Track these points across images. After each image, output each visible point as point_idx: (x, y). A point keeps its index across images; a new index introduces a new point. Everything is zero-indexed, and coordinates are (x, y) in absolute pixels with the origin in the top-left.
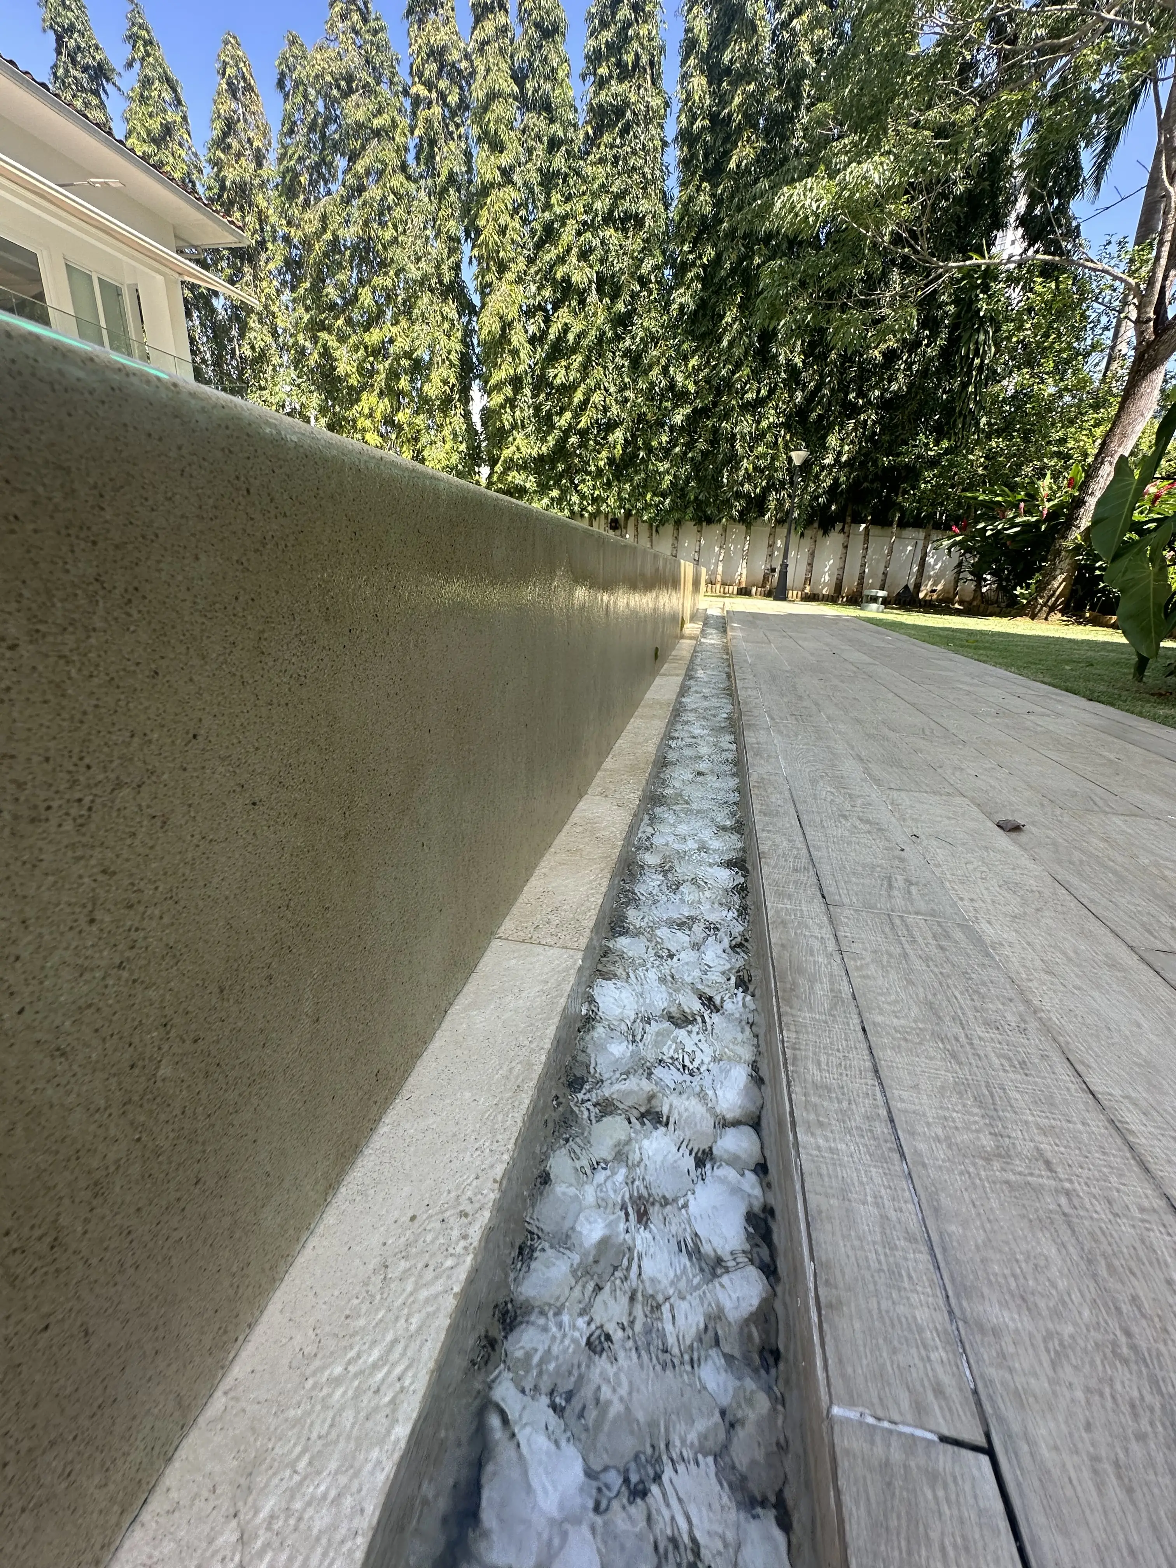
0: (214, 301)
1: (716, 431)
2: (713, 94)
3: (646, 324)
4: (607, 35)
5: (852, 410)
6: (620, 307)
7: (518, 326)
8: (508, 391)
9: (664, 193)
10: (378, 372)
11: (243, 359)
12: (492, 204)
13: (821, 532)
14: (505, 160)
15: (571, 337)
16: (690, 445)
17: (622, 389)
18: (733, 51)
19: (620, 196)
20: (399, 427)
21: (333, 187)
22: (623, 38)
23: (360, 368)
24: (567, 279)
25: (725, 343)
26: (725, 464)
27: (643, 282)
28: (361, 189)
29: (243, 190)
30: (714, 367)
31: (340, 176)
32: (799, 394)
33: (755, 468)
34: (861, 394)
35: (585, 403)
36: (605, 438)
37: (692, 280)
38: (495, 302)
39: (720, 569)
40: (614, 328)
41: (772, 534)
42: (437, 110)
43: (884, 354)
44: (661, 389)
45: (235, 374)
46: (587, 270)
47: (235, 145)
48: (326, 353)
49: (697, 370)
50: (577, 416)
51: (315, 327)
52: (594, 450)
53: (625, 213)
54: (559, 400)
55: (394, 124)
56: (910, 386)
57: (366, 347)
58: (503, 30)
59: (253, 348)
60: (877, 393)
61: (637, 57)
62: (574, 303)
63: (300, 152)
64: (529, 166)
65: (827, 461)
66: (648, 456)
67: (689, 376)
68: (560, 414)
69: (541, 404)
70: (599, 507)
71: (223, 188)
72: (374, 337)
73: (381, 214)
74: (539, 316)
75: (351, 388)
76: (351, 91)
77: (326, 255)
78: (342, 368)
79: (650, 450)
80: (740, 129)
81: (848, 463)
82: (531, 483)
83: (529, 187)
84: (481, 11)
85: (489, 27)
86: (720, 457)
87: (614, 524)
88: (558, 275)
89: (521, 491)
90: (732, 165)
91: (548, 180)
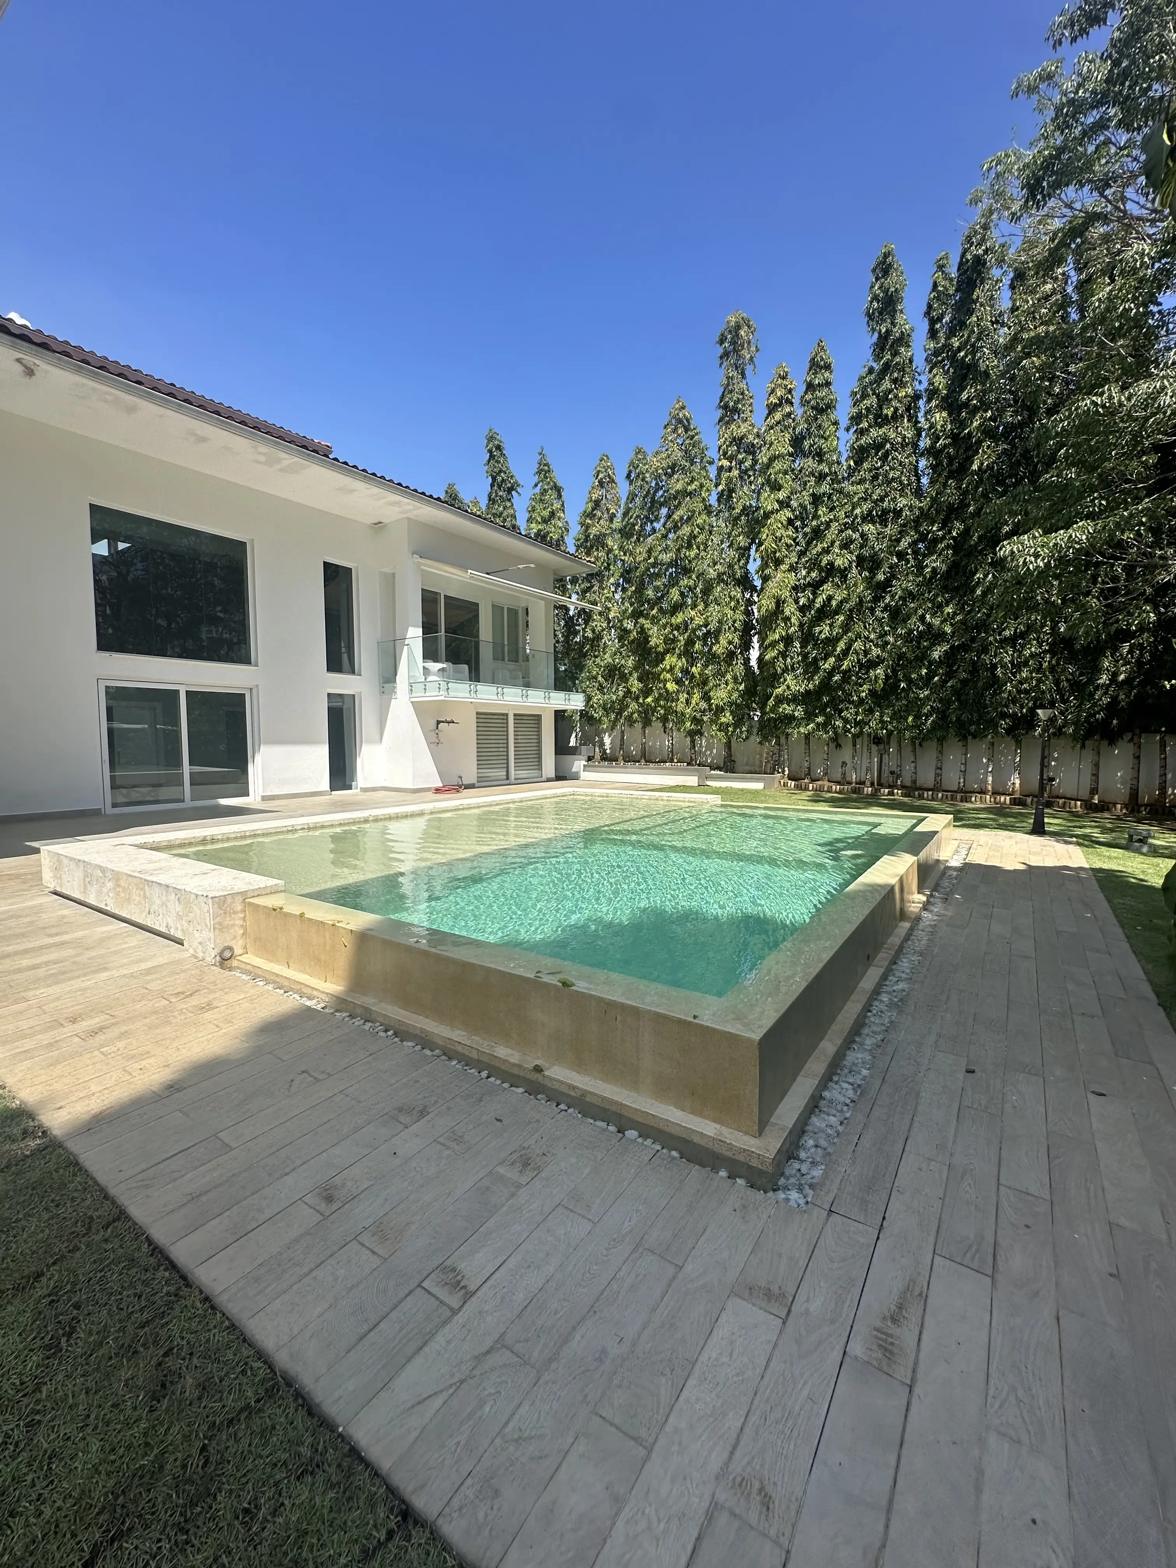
1: (975, 663)
2: (953, 422)
3: (903, 585)
4: (867, 403)
6: (881, 577)
7: (790, 601)
8: (782, 646)
10: (679, 641)
12: (771, 524)
13: (1105, 743)
14: (782, 495)
15: (834, 603)
16: (949, 675)
17: (883, 634)
18: (969, 393)
19: (879, 500)
20: (692, 677)
21: (656, 525)
22: (884, 401)
23: (666, 640)
24: (831, 564)
25: (979, 592)
26: (987, 687)
27: (901, 555)
28: (676, 528)
29: (599, 538)
30: (969, 612)
31: (662, 521)
33: (1019, 692)
35: (848, 649)
36: (867, 673)
37: (943, 550)
38: (773, 586)
39: (990, 779)
40: (874, 592)
41: (1046, 747)
42: (735, 472)
44: (919, 633)
46: (848, 555)
47: (599, 514)
48: (642, 631)
49: (952, 616)
50: (840, 659)
52: (856, 684)
53: (884, 510)
54: (824, 649)
55: (702, 486)
57: (671, 625)
58: (789, 415)
59: (593, 631)
62: (836, 580)
64: (804, 493)
65: (1101, 681)
66: (909, 686)
67: (946, 620)
68: (825, 659)
69: (808, 653)
70: (861, 729)
72: (679, 619)
73: (689, 541)
74: (808, 593)
75: (657, 653)
76: (673, 473)
78: (653, 641)
79: (909, 681)
80: (980, 442)
81: (1128, 681)
82: (799, 712)
83: (803, 507)
84: (772, 409)
85: (778, 416)
86: (980, 684)
87: (877, 740)
88: (823, 563)
89: (791, 718)
90: (975, 467)
91: (816, 500)
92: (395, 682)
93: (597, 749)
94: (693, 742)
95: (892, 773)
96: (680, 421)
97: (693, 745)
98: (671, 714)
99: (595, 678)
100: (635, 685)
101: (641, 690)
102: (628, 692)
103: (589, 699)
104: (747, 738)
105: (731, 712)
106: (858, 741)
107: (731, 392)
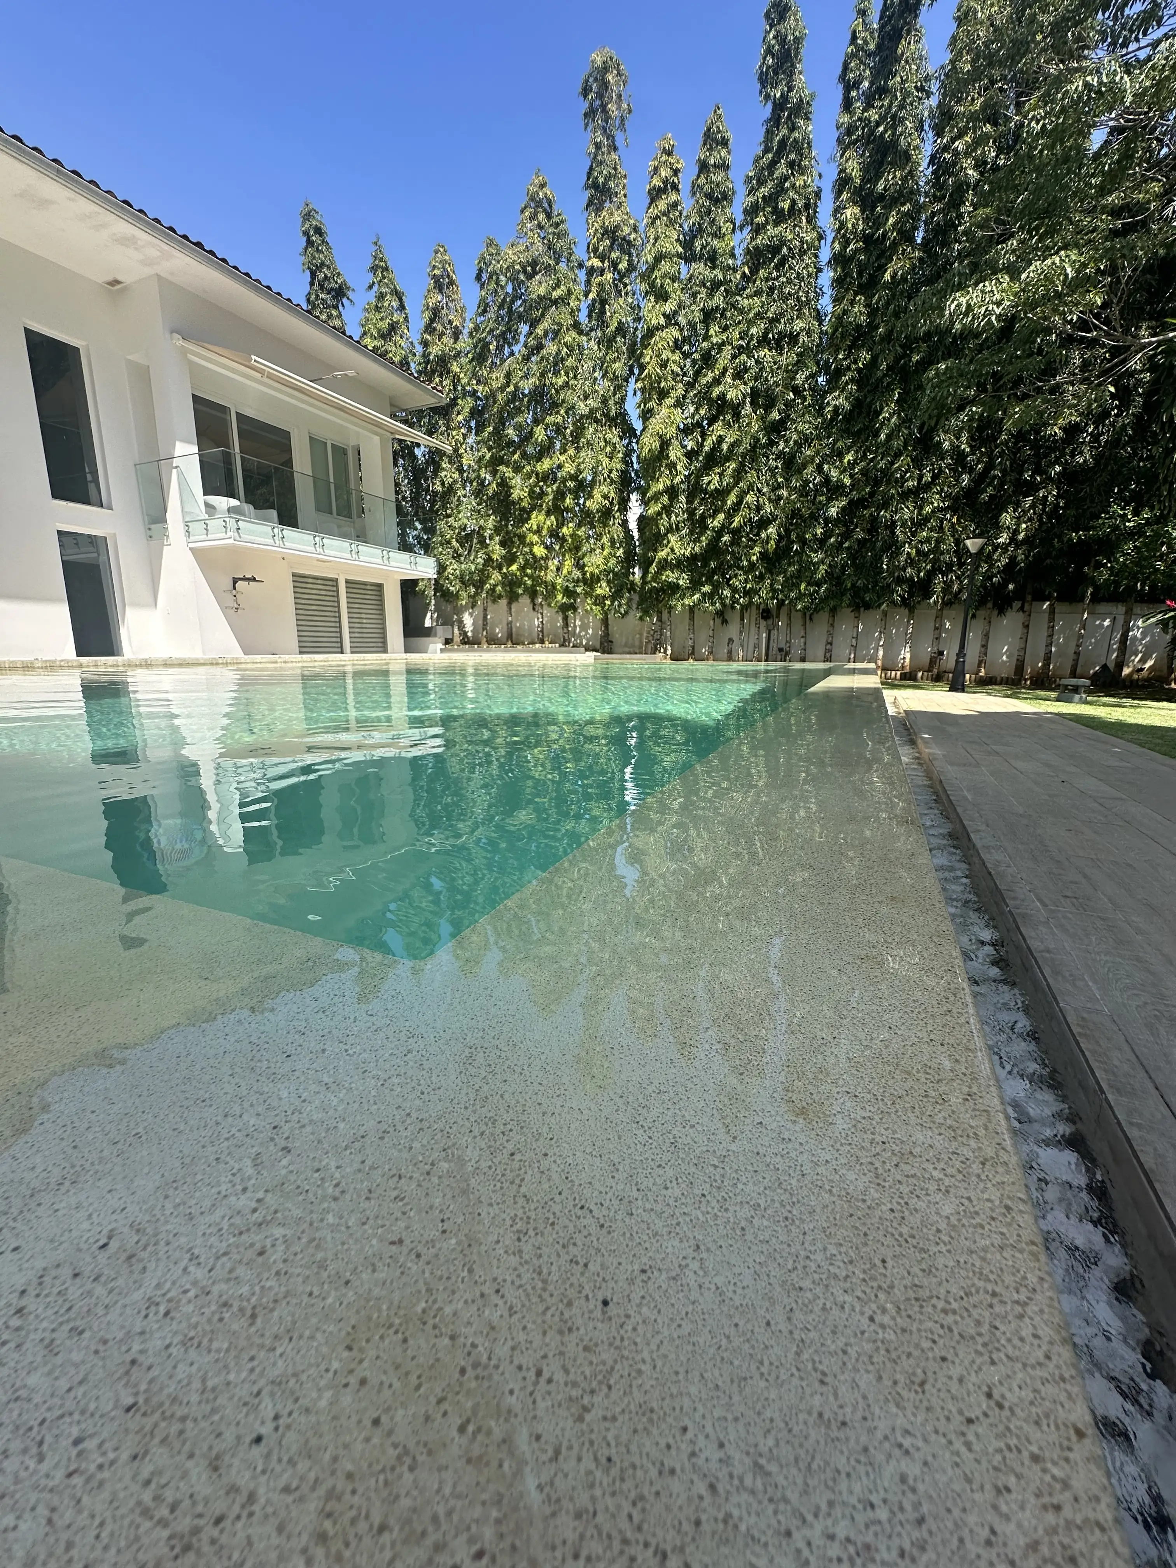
0: (416, 451)
1: (874, 520)
2: (866, 220)
3: (800, 428)
4: (764, 191)
5: (1031, 488)
6: (775, 415)
7: (675, 442)
8: (665, 499)
9: (818, 311)
10: (547, 494)
11: (435, 493)
12: (656, 344)
13: (996, 612)
14: (669, 307)
15: (725, 447)
16: (847, 535)
17: (777, 487)
18: (887, 180)
19: (775, 320)
20: (563, 540)
21: (516, 349)
22: (780, 190)
23: (531, 492)
24: (722, 397)
25: (883, 437)
26: (885, 549)
27: (797, 391)
28: (540, 347)
29: (443, 362)
30: (872, 460)
31: (522, 339)
32: (966, 478)
33: (919, 552)
34: (1037, 471)
35: (739, 503)
36: (758, 534)
37: (847, 383)
38: (656, 424)
39: (881, 653)
40: (768, 434)
41: (939, 617)
42: (608, 276)
43: (1064, 429)
44: (815, 485)
45: (427, 505)
46: (742, 387)
47: (439, 327)
48: (504, 485)
49: (852, 465)
50: (730, 516)
51: (495, 463)
52: (746, 546)
53: (780, 333)
54: (712, 503)
55: (570, 292)
56: (1097, 458)
57: (537, 474)
58: (675, 205)
59: (443, 484)
60: (1058, 468)
61: (793, 202)
62: (728, 417)
63: (491, 325)
64: (693, 307)
65: (1001, 540)
66: (802, 548)
67: (845, 470)
68: (714, 516)
69: (695, 509)
70: (751, 599)
71: (428, 362)
72: (546, 465)
73: (556, 364)
74: (697, 434)
75: (523, 509)
76: (535, 273)
77: (507, 403)
78: (516, 494)
79: (803, 542)
80: (895, 245)
81: (1026, 540)
82: (684, 581)
83: (692, 325)
84: (655, 194)
85: (662, 205)
86: (879, 544)
87: (766, 614)
88: (714, 395)
89: (674, 588)
90: (887, 276)
91: (708, 316)
92: (165, 521)
93: (456, 631)
94: (566, 619)
95: (781, 650)
96: (539, 204)
97: (566, 625)
98: (540, 585)
99: (449, 542)
100: (498, 552)
101: (503, 557)
102: (489, 560)
103: (441, 568)
104: (626, 613)
105: (608, 582)
106: (746, 615)
107: (601, 163)
